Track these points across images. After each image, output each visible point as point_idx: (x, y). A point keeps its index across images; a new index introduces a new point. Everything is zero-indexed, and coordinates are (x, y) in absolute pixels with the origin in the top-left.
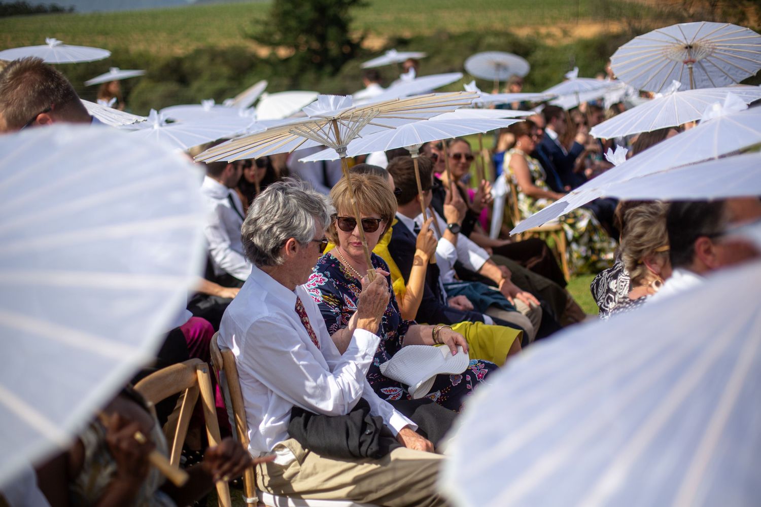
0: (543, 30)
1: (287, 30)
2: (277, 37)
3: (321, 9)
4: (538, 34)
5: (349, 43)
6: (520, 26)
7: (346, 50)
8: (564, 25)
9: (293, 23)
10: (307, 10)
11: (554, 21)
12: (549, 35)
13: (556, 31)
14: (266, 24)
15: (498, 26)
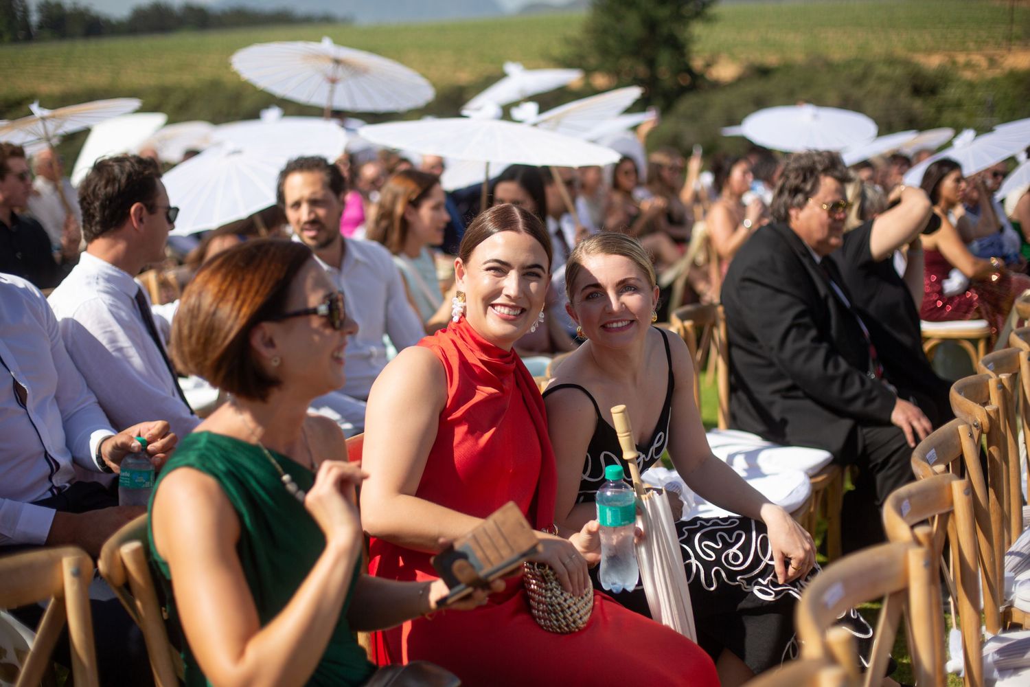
0: (961, 58)
1: (605, 51)
2: (593, 61)
3: (651, 25)
4: (954, 63)
5: (689, 71)
6: (930, 51)
7: (685, 80)
8: (990, 51)
9: (611, 42)
10: (632, 24)
11: (980, 45)
12: (969, 65)
13: (979, 59)
14: (577, 43)
15: (900, 52)
